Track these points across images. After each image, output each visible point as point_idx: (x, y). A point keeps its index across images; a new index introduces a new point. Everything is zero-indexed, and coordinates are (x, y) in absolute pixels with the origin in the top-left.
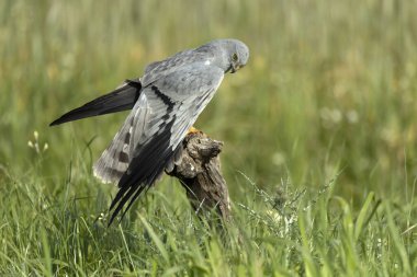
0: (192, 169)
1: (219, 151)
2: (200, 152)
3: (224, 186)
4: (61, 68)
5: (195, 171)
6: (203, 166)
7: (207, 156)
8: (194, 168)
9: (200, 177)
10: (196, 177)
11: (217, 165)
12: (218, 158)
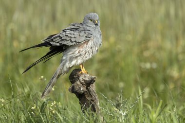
0: (82, 89)
1: (94, 81)
2: (86, 81)
3: (96, 98)
4: (20, 42)
5: (83, 90)
6: (87, 88)
7: (88, 83)
8: (83, 89)
9: (85, 93)
10: (84, 93)
11: (93, 87)
12: (94, 84)
